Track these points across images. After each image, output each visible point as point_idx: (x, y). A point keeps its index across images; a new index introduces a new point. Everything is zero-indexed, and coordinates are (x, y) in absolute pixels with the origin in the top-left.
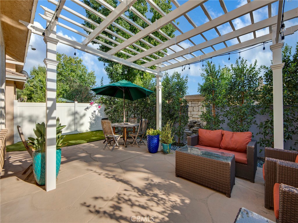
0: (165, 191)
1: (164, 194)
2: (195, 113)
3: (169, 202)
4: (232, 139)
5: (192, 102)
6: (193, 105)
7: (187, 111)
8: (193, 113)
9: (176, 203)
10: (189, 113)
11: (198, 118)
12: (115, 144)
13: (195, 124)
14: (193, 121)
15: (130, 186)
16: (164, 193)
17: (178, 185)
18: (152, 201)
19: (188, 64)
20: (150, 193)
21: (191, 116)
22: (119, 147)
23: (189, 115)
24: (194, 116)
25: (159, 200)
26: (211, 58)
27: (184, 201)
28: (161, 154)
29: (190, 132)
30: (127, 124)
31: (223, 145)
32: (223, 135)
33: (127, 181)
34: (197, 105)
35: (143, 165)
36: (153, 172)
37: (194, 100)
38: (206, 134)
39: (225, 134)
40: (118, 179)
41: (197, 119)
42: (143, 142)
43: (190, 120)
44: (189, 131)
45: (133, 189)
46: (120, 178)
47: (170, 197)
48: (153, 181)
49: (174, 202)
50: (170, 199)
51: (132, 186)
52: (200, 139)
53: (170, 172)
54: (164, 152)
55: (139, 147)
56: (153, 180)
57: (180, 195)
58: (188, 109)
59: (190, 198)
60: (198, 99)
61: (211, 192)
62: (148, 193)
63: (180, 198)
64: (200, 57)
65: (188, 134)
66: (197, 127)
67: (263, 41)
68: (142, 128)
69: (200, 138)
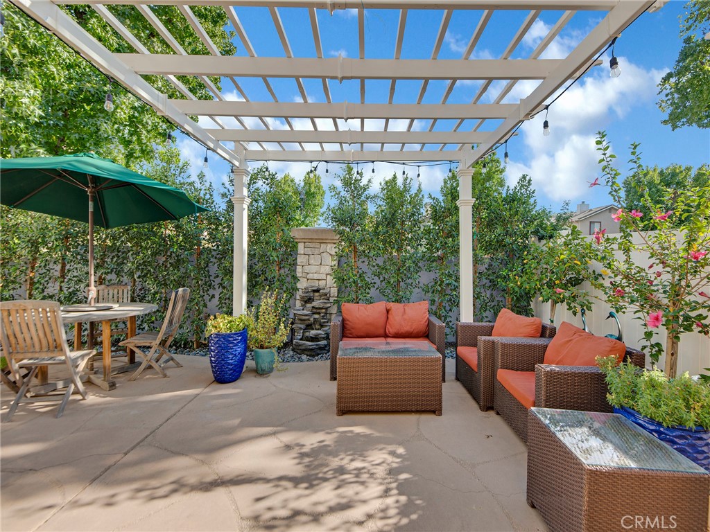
0: (349, 453)
1: (352, 460)
2: (313, 269)
3: (375, 469)
4: (405, 317)
5: (306, 244)
6: (308, 251)
7: (295, 264)
8: (307, 269)
9: (388, 464)
10: (299, 269)
11: (319, 280)
12: (73, 387)
13: (317, 294)
14: (312, 287)
15: (261, 481)
16: (350, 457)
17: (358, 429)
18: (347, 485)
19: (326, 161)
20: (325, 473)
21: (304, 275)
22: (84, 395)
23: (298, 275)
24: (310, 276)
25: (357, 476)
26: (373, 162)
27: (395, 453)
28: (253, 378)
29: (305, 312)
30: (108, 309)
31: (391, 330)
32: (388, 311)
33: (237, 476)
34: (317, 252)
35: (237, 421)
36: (280, 426)
37: (311, 240)
38: (361, 313)
39: (393, 308)
40: (202, 483)
41: (317, 282)
42: (172, 359)
43: (302, 285)
44: (303, 310)
45: (277, 486)
46: (209, 479)
47: (370, 459)
48: (303, 445)
49: (383, 462)
50: (372, 461)
51: (267, 481)
52: (347, 324)
53: (316, 412)
54: (259, 372)
55: (165, 376)
56: (302, 443)
57: (382, 446)
58: (296, 259)
59: (400, 444)
60: (322, 239)
61: (413, 418)
62: (320, 475)
63: (384, 451)
64: (353, 153)
65: (304, 318)
66: (323, 299)
67: (451, 159)
68: (173, 317)
69: (347, 322)
